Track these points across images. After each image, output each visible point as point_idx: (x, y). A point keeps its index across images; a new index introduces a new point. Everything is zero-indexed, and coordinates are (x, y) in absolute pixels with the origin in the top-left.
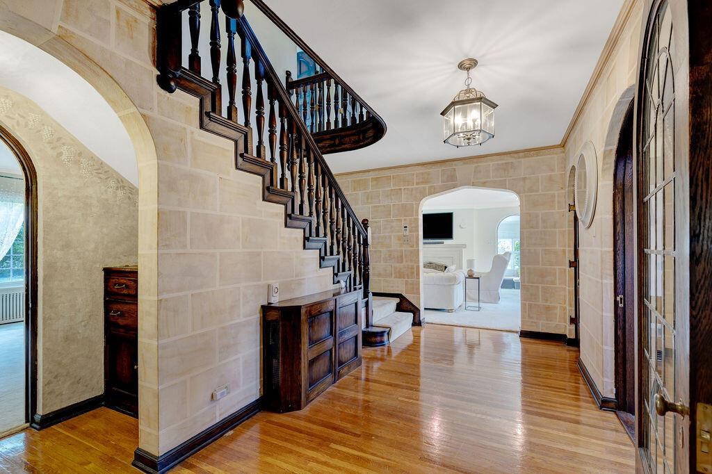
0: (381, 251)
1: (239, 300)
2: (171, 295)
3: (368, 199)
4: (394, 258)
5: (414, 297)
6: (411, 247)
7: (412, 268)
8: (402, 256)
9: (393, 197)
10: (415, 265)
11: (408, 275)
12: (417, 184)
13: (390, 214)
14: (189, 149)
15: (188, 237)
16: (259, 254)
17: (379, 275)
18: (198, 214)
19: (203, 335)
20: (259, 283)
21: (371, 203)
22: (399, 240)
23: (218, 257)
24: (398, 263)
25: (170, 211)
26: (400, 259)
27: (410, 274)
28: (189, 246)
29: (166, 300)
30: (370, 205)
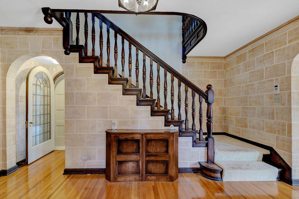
0: (255, 108)
1: (96, 125)
2: (69, 120)
3: (246, 67)
4: (266, 114)
5: (284, 154)
6: (283, 105)
7: (284, 125)
8: (273, 113)
9: (265, 61)
10: (287, 123)
11: (278, 131)
12: (290, 41)
13: (263, 77)
14: (75, 71)
15: (75, 101)
16: (106, 107)
17: (254, 127)
18: (78, 93)
19: (80, 135)
20: (107, 120)
21: (249, 70)
22: (271, 98)
23: (86, 108)
24: (269, 119)
25: (69, 93)
26: (272, 115)
27: (280, 130)
28: (75, 103)
29: (67, 121)
30: (248, 72)
